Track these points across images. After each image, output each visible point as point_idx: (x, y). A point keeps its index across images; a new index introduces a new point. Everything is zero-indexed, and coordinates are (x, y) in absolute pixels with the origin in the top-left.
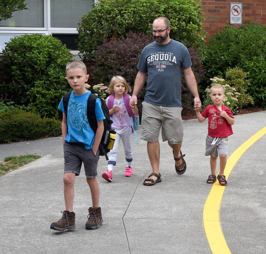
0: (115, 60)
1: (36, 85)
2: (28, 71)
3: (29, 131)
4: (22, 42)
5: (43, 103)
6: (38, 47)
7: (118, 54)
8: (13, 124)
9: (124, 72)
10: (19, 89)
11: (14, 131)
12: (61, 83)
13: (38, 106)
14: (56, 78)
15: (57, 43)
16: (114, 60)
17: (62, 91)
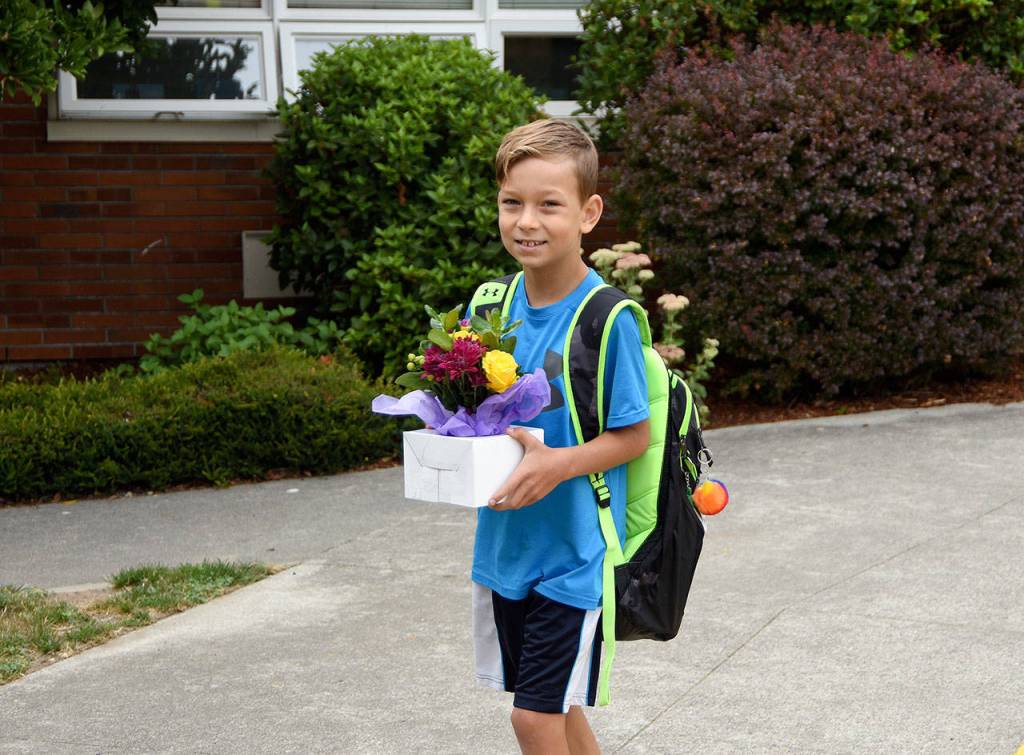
0: (686, 143)
1: (379, 243)
2: (354, 187)
3: (308, 437)
4: (343, 66)
5: (408, 315)
6: (401, 88)
7: (702, 116)
8: (242, 410)
9: (723, 195)
10: (329, 257)
11: (245, 439)
12: (482, 238)
13: (388, 328)
14: (458, 214)
15: (474, 71)
16: (683, 141)
17: (481, 268)
